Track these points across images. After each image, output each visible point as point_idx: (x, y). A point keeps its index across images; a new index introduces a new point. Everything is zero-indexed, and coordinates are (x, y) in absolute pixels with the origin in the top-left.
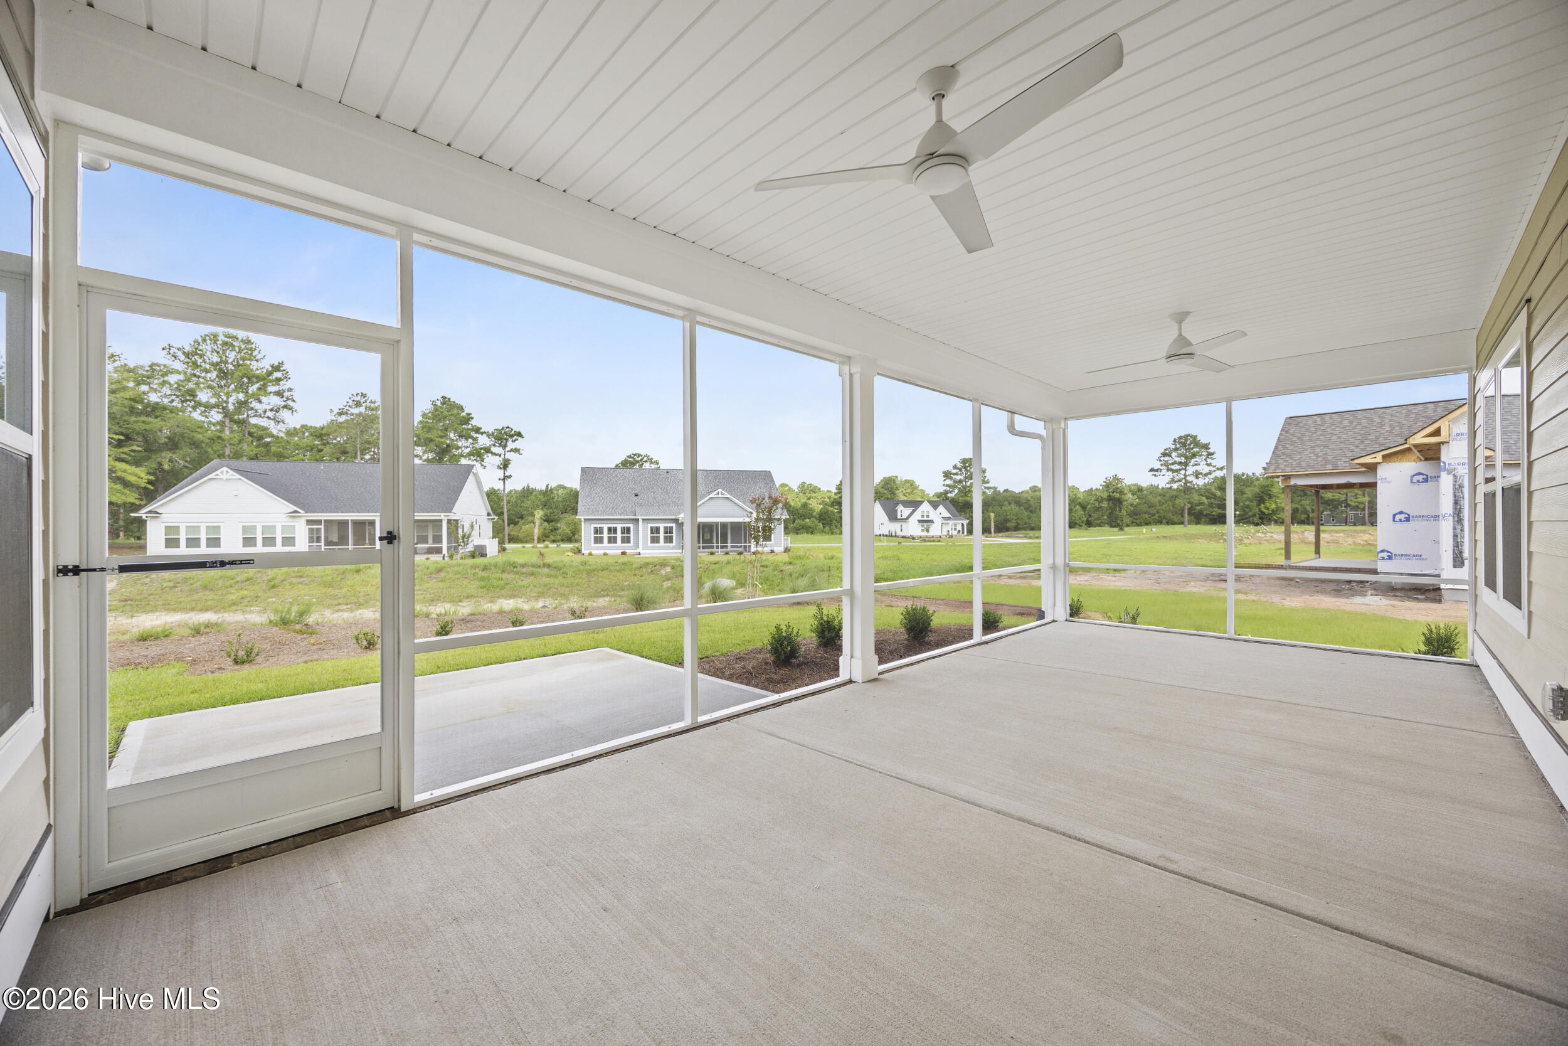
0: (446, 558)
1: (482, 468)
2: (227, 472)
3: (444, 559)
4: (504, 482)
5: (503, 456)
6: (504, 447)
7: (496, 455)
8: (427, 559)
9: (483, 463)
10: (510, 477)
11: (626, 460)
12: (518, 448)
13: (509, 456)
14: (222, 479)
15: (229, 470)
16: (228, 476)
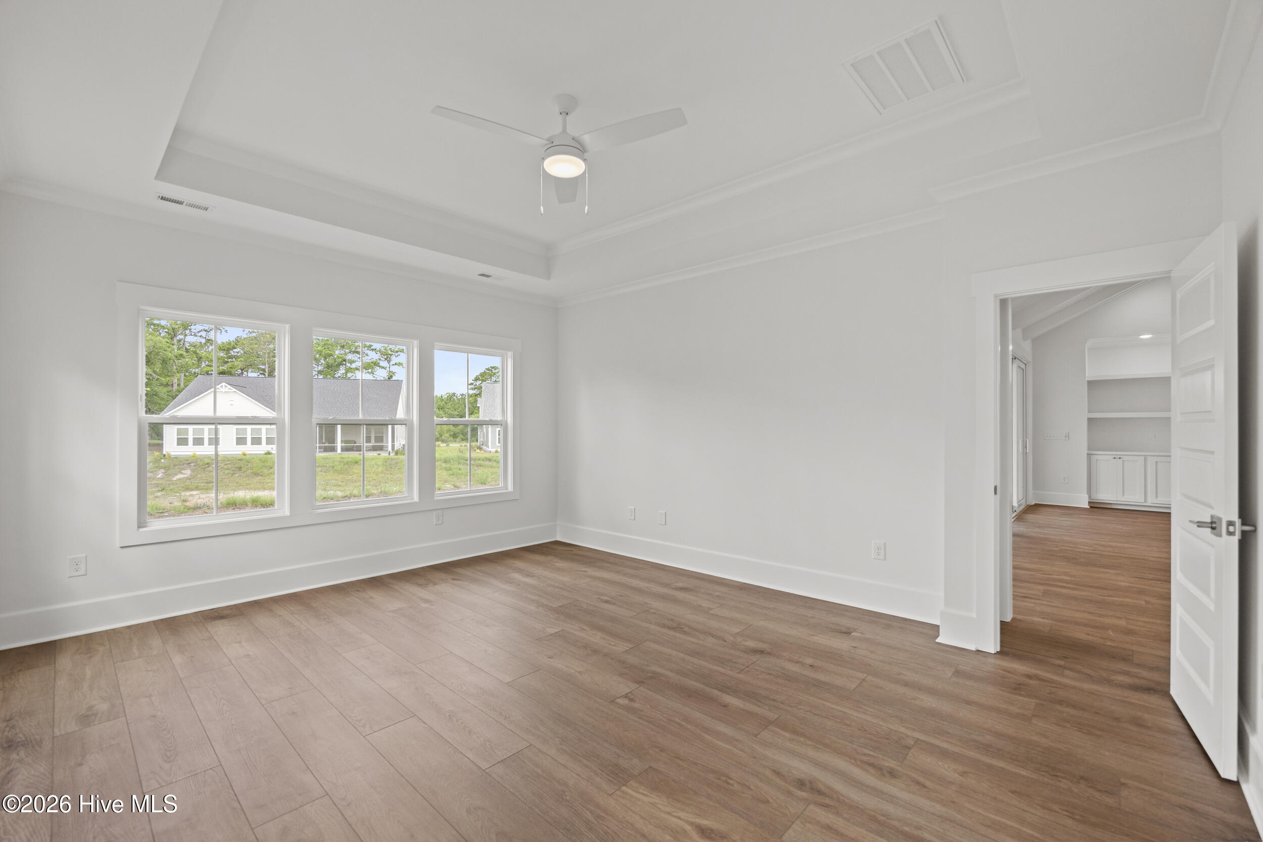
2: (225, 386)
5: (388, 369)
6: (389, 362)
7: (383, 368)
8: (379, 454)
11: (485, 372)
12: (401, 362)
13: (393, 369)
14: (222, 392)
15: (227, 385)
16: (226, 390)
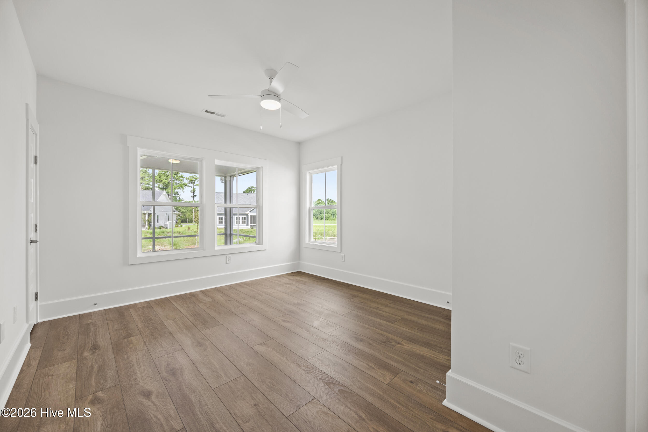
0: (147, 229)
1: (182, 192)
3: (146, 229)
4: (193, 198)
9: (183, 190)
10: (196, 196)
